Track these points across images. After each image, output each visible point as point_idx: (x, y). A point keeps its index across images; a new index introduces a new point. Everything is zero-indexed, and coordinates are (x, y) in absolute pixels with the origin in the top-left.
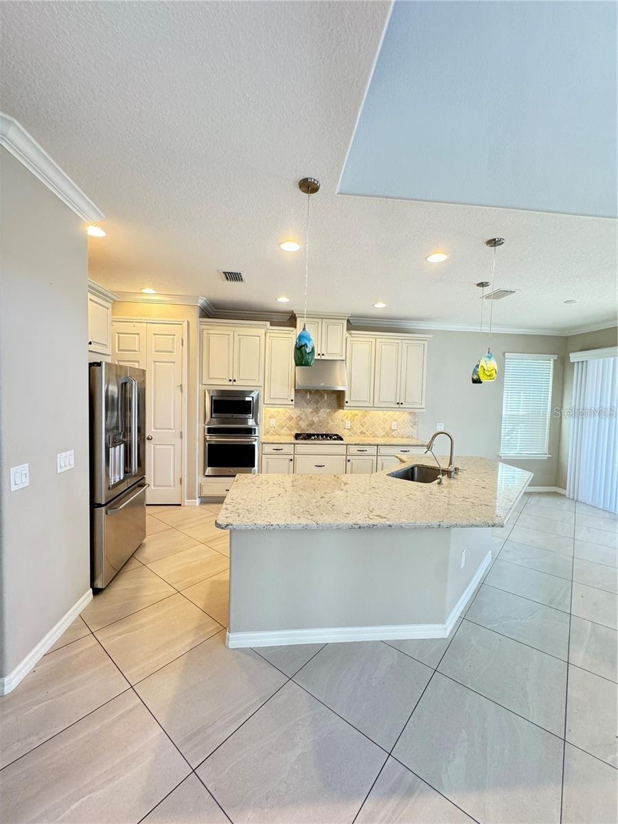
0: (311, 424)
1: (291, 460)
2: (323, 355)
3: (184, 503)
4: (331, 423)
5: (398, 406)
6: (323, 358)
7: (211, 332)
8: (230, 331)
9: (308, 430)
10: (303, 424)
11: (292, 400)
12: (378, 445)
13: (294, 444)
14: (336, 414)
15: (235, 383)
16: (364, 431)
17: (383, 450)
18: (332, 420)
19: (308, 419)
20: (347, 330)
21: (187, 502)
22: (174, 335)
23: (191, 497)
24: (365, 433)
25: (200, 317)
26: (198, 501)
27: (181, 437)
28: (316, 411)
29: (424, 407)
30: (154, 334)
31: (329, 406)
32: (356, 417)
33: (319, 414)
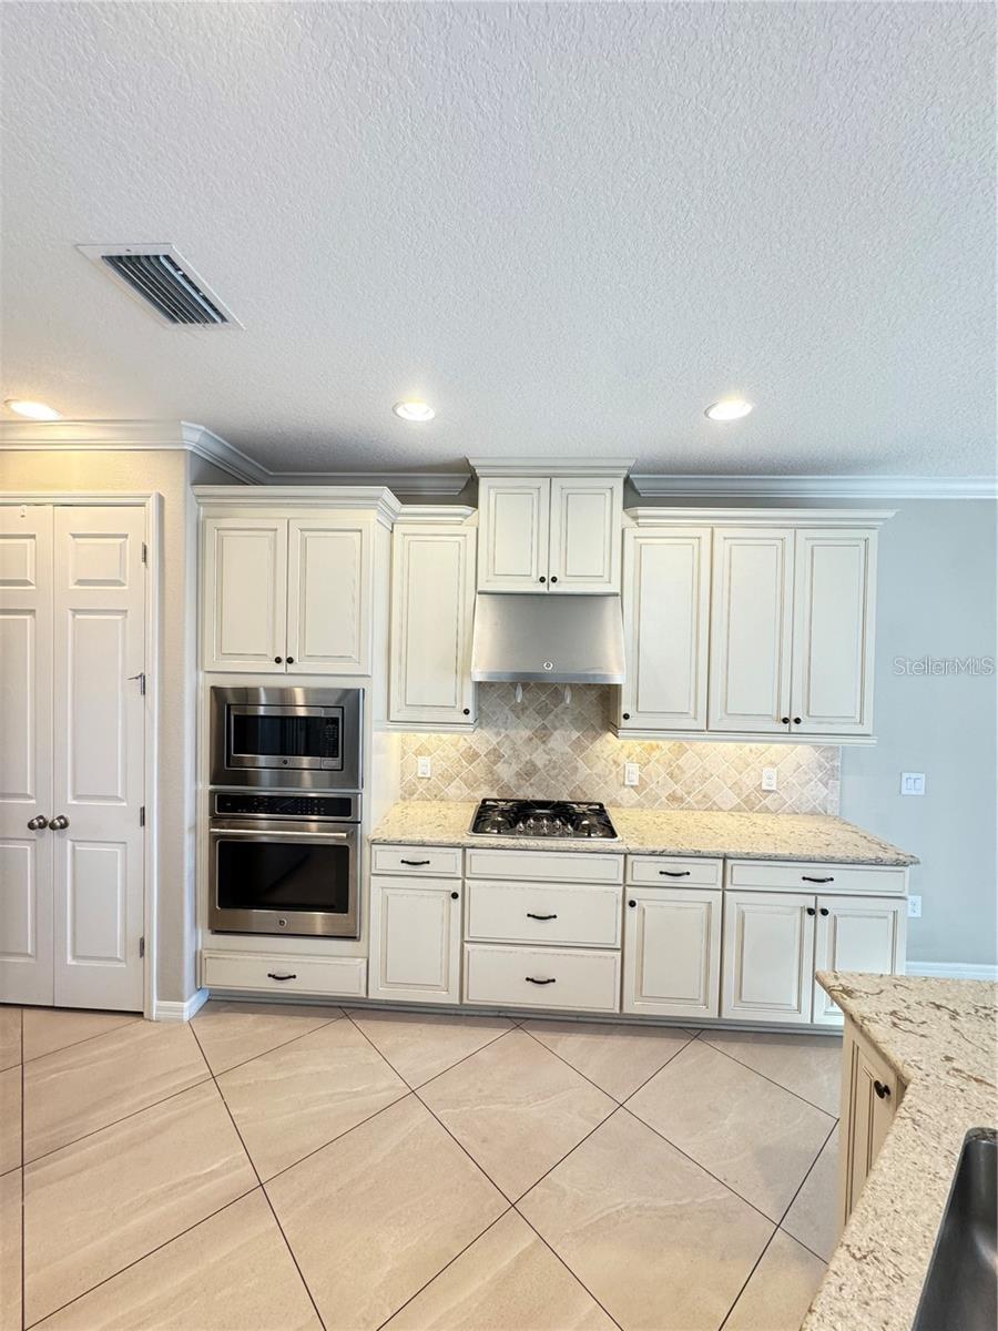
0: (529, 772)
1: (455, 896)
2: (554, 580)
3: (150, 1013)
4: (584, 770)
5: (785, 728)
6: (554, 588)
7: (224, 523)
8: (276, 517)
9: (519, 787)
10: (506, 772)
11: (466, 712)
12: (725, 858)
13: (464, 848)
14: (598, 744)
15: (291, 668)
16: (680, 792)
17: (742, 874)
18: (586, 761)
19: (518, 757)
20: (626, 506)
21: (156, 1007)
22: (126, 536)
23: (171, 992)
24: (681, 800)
25: (195, 483)
26: (190, 1006)
27: (143, 823)
28: (543, 734)
29: (870, 732)
30: (74, 536)
31: (580, 722)
32: (657, 754)
33: (551, 744)
